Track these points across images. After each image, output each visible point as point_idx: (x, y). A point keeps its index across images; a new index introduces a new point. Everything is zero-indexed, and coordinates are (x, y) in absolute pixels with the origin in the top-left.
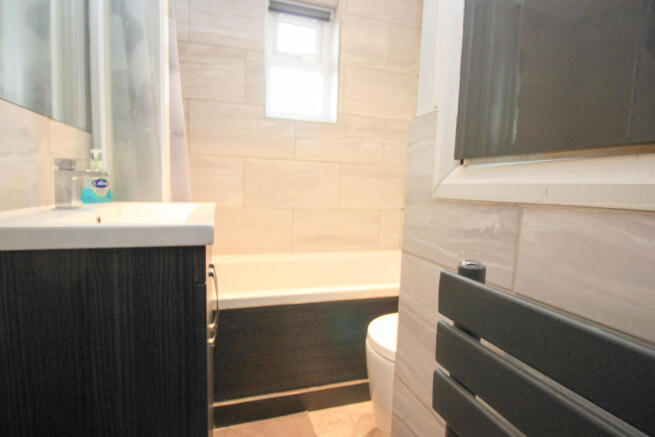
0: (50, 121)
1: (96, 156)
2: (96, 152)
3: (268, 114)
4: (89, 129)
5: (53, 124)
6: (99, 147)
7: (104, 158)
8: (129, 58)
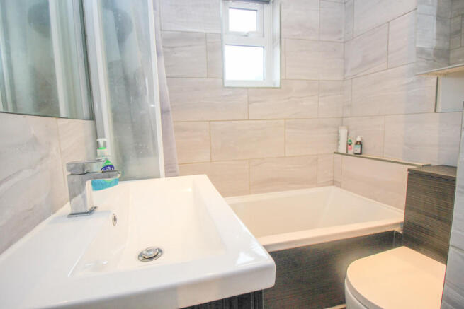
0: (59, 120)
1: (101, 144)
2: (101, 141)
3: (226, 85)
4: (92, 117)
5: (61, 122)
6: (104, 137)
7: (108, 145)
8: (122, 50)
